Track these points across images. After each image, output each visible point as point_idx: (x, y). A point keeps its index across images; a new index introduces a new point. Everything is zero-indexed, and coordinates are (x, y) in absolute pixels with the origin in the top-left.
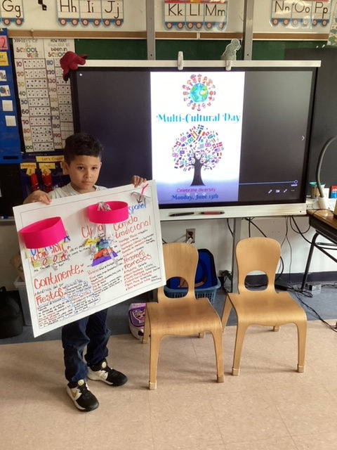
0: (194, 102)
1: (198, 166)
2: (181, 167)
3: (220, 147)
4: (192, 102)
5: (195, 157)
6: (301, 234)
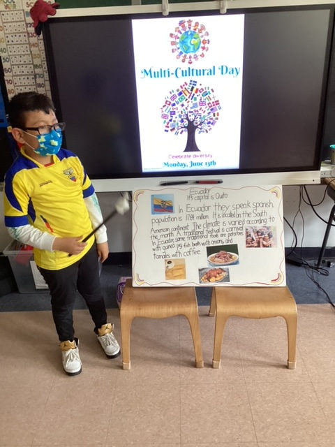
1: (191, 128)
2: (171, 130)
3: (217, 106)
4: (181, 53)
5: (187, 119)
6: (312, 206)
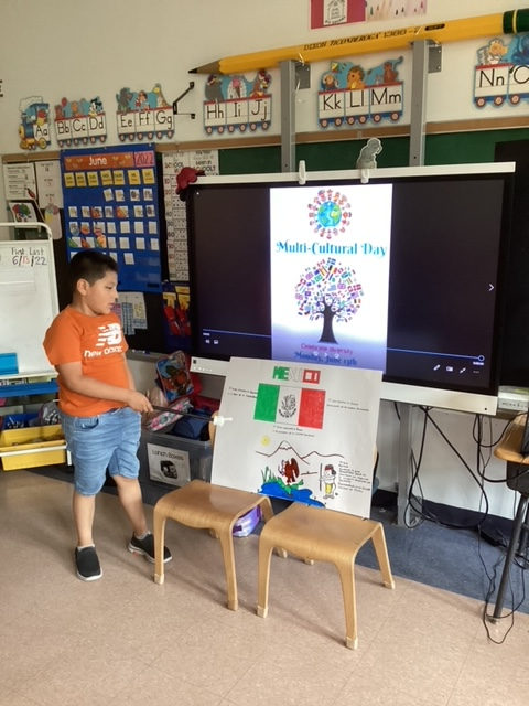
0: (323, 227)
1: (328, 314)
2: (306, 314)
3: (359, 291)
4: (319, 226)
5: (324, 302)
6: (479, 445)
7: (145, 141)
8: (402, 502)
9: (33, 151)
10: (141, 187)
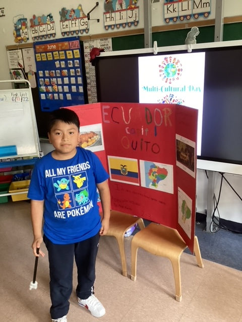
0: (167, 77)
7: (75, 35)
8: (209, 220)
9: (20, 44)
10: (73, 60)
